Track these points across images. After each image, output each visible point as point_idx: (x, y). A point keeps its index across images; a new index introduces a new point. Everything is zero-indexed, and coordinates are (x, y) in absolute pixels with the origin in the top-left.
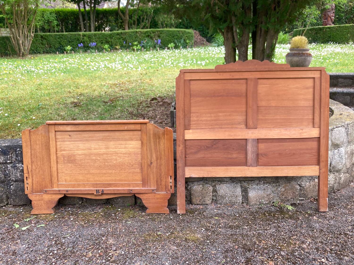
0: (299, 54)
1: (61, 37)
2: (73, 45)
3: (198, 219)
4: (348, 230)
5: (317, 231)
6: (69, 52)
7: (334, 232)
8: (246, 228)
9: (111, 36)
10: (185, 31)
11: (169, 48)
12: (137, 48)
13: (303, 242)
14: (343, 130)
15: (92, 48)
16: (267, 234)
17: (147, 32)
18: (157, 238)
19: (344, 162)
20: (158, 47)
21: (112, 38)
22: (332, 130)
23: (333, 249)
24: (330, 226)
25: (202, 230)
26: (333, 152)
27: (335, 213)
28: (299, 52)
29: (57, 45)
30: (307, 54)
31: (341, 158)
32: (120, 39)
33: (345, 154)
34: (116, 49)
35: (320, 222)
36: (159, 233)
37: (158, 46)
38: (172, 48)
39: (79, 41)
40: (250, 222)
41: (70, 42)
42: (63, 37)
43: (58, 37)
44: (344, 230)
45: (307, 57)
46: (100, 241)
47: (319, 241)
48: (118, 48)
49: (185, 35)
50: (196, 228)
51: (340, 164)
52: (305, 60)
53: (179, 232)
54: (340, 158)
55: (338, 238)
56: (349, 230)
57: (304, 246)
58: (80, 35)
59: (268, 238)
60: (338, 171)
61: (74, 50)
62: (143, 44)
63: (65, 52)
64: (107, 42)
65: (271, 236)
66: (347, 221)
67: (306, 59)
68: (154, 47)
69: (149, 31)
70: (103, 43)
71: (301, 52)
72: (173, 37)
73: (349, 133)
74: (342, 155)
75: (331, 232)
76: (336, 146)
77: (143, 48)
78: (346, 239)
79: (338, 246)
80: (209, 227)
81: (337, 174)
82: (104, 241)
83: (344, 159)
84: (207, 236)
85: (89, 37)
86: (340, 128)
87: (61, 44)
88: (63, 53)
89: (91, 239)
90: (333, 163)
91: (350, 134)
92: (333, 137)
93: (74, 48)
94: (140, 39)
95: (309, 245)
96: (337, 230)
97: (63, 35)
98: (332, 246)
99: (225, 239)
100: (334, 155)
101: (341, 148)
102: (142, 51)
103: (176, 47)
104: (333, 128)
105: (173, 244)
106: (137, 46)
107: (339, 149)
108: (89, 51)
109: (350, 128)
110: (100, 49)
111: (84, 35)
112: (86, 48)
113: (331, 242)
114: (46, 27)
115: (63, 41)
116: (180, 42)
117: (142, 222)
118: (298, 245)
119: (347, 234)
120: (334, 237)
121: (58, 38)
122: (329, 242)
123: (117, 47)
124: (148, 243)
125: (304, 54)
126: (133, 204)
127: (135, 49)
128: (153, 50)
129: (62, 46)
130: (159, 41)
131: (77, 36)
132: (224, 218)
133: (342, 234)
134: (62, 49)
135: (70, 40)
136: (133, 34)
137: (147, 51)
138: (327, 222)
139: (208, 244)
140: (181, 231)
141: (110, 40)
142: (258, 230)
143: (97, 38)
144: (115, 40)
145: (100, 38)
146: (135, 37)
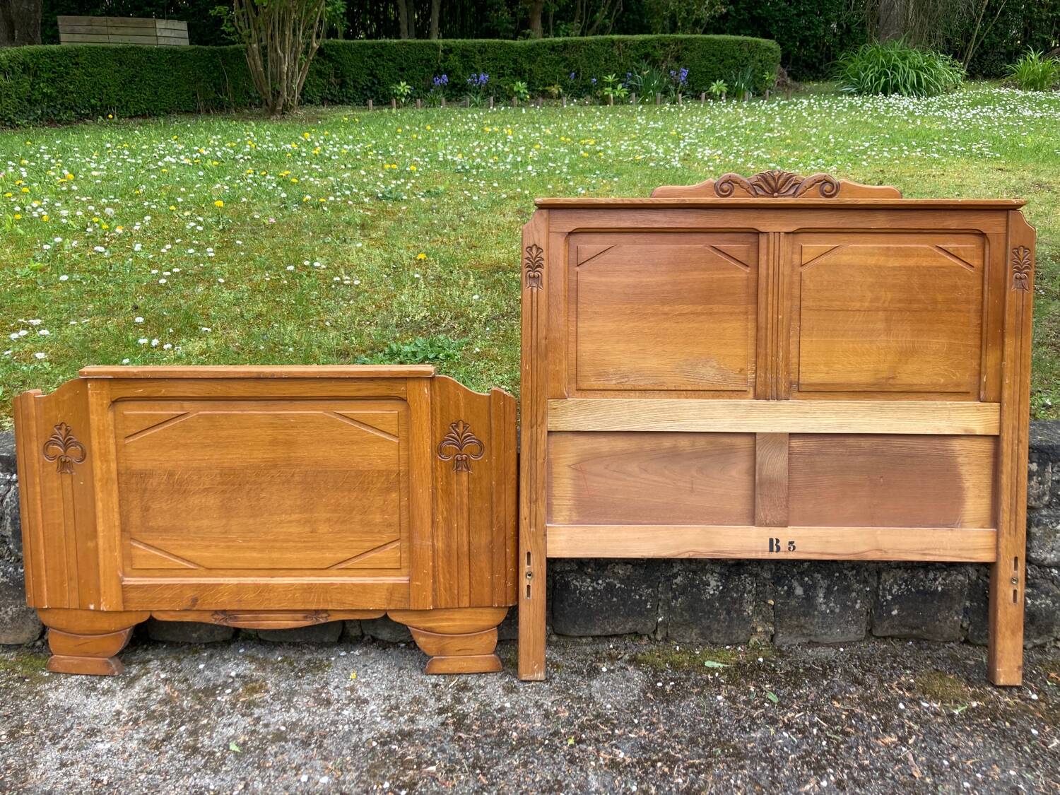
1: (378, 53)
2: (412, 78)
6: (404, 101)
9: (532, 53)
10: (757, 44)
12: (617, 93)
15: (477, 92)
17: (644, 43)
29: (364, 80)
32: (558, 63)
34: (551, 95)
37: (679, 88)
38: (721, 94)
39: (433, 66)
41: (402, 70)
42: (383, 53)
43: (370, 52)
48: (556, 92)
49: (757, 57)
58: (436, 48)
61: (421, 94)
62: (631, 83)
64: (519, 74)
70: (503, 75)
72: (723, 60)
77: (634, 94)
85: (463, 56)
87: (375, 76)
97: (383, 46)
106: (615, 88)
108: (467, 100)
110: (503, 96)
111: (449, 50)
112: (457, 92)
115: (384, 67)
116: (743, 77)
121: (369, 57)
123: (555, 89)
127: (612, 95)
129: (379, 83)
130: (685, 72)
131: (427, 51)
135: (405, 64)
136: (600, 49)
141: (526, 66)
143: (489, 59)
144: (544, 66)
145: (496, 59)
146: (605, 58)
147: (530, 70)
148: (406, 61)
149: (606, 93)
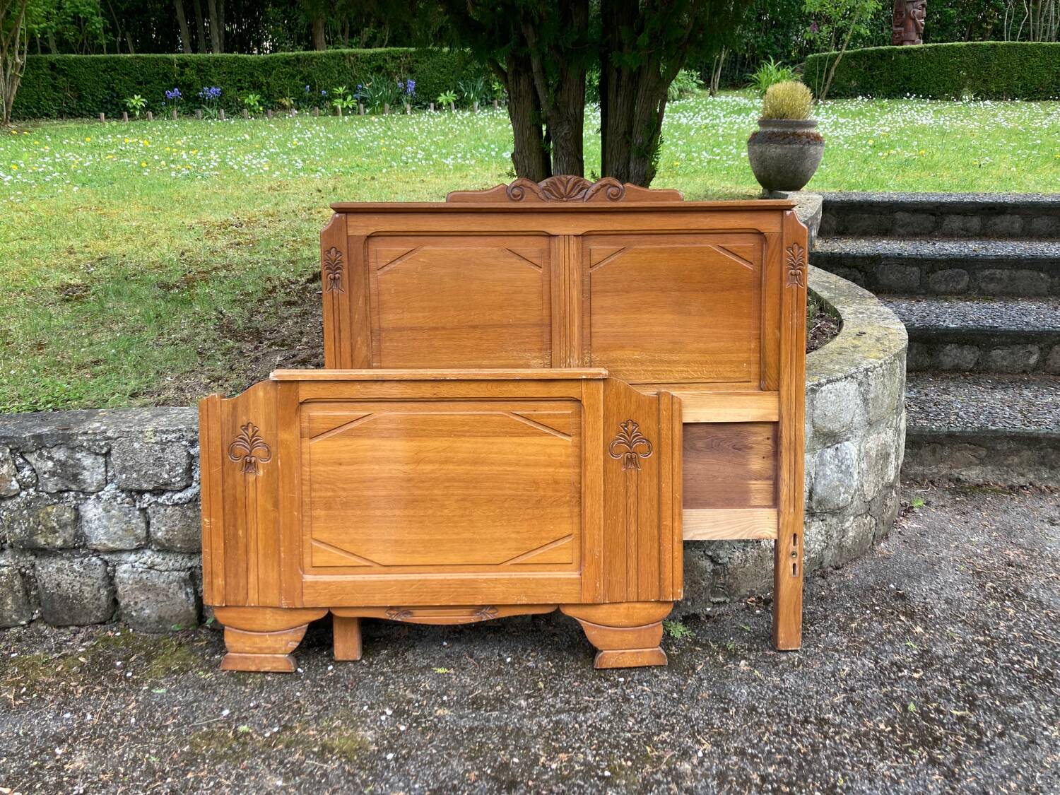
0: (785, 135)
1: (112, 67)
2: (151, 92)
3: (382, 674)
4: (832, 707)
5: (737, 713)
6: (138, 113)
7: (788, 715)
8: (523, 703)
9: (266, 67)
11: (439, 107)
12: (345, 104)
13: (685, 754)
14: (851, 387)
15: (211, 105)
16: (581, 726)
17: (374, 56)
18: (231, 748)
19: (855, 484)
20: (407, 101)
21: (271, 74)
22: (813, 391)
23: (770, 774)
24: (781, 693)
25: (384, 713)
26: (821, 456)
27: (809, 646)
28: (785, 129)
29: (102, 94)
30: (808, 136)
31: (847, 472)
32: (293, 76)
33: (860, 460)
34: (284, 107)
35: (755, 681)
36: (243, 728)
37: (409, 98)
38: (449, 104)
39: (170, 80)
40: (541, 685)
41: (140, 83)
42: (118, 67)
43: (103, 66)
44: (820, 706)
45: (806, 147)
46: (44, 761)
47: (736, 748)
48: (287, 104)
50: (365, 708)
51: (843, 490)
52: (802, 155)
53: (307, 722)
54: (842, 472)
55: (795, 734)
56: (834, 708)
57: (686, 767)
58: (170, 62)
59: (582, 741)
60: (838, 512)
61: (155, 108)
62: (362, 94)
63: (126, 114)
64: (256, 87)
65: (591, 734)
66: (834, 676)
67: (804, 153)
68: (397, 103)
69: (380, 54)
70: (242, 88)
71: (790, 130)
72: (454, 72)
73: (872, 395)
74: (849, 462)
75: (779, 714)
76: (829, 438)
77: (362, 106)
78: (819, 737)
79: (789, 765)
80: (409, 702)
81: (835, 520)
82: (57, 761)
83: (856, 476)
84: (393, 736)
85: (199, 71)
86: (839, 385)
87: (114, 91)
88: (120, 117)
89: (17, 754)
90: (819, 489)
91: (876, 399)
92: (818, 412)
93: (154, 102)
94: (355, 77)
95: (701, 762)
96: (800, 707)
97: (117, 61)
98: (771, 765)
99: (445, 748)
100: (823, 464)
101: (846, 443)
102: (359, 114)
103: (462, 104)
104: (817, 385)
105: (276, 769)
106: (345, 99)
107: (839, 445)
108: (200, 112)
109: (872, 383)
110: (234, 108)
111: (184, 65)
112: (192, 104)
113: (770, 752)
114: (70, 35)
115: (120, 81)
116: (474, 88)
117: (203, 688)
118: (667, 764)
119: (826, 721)
120: (785, 733)
121: (103, 72)
122: (762, 752)
123: (286, 102)
124: (198, 767)
125: (799, 136)
126: (192, 625)
127: (339, 107)
128: (392, 111)
129: (118, 95)
130: (412, 84)
131: (161, 65)
132: (463, 669)
133: (811, 722)
134: (117, 105)
135: (141, 78)
136: (332, 63)
137: (373, 113)
138: (777, 680)
139: (388, 767)
140: (316, 719)
141: (263, 79)
142: (559, 712)
143: (225, 73)
144: (280, 79)
145: (232, 73)
146: (339, 71)
147: (267, 82)
148: (142, 75)
149: (335, 104)
